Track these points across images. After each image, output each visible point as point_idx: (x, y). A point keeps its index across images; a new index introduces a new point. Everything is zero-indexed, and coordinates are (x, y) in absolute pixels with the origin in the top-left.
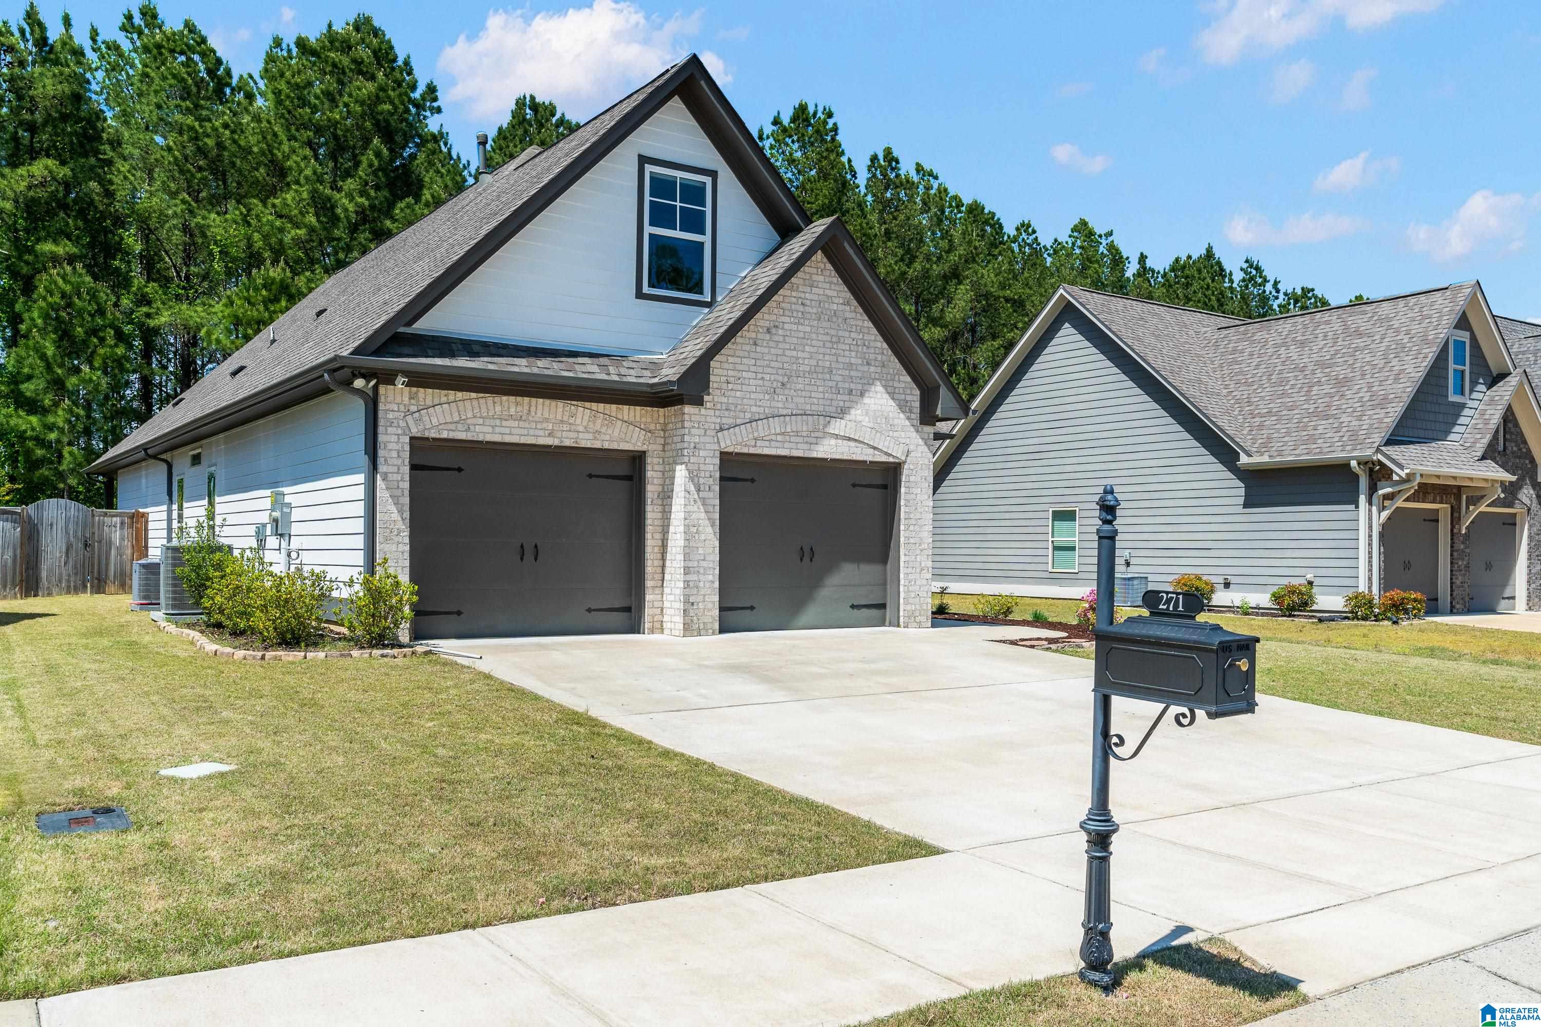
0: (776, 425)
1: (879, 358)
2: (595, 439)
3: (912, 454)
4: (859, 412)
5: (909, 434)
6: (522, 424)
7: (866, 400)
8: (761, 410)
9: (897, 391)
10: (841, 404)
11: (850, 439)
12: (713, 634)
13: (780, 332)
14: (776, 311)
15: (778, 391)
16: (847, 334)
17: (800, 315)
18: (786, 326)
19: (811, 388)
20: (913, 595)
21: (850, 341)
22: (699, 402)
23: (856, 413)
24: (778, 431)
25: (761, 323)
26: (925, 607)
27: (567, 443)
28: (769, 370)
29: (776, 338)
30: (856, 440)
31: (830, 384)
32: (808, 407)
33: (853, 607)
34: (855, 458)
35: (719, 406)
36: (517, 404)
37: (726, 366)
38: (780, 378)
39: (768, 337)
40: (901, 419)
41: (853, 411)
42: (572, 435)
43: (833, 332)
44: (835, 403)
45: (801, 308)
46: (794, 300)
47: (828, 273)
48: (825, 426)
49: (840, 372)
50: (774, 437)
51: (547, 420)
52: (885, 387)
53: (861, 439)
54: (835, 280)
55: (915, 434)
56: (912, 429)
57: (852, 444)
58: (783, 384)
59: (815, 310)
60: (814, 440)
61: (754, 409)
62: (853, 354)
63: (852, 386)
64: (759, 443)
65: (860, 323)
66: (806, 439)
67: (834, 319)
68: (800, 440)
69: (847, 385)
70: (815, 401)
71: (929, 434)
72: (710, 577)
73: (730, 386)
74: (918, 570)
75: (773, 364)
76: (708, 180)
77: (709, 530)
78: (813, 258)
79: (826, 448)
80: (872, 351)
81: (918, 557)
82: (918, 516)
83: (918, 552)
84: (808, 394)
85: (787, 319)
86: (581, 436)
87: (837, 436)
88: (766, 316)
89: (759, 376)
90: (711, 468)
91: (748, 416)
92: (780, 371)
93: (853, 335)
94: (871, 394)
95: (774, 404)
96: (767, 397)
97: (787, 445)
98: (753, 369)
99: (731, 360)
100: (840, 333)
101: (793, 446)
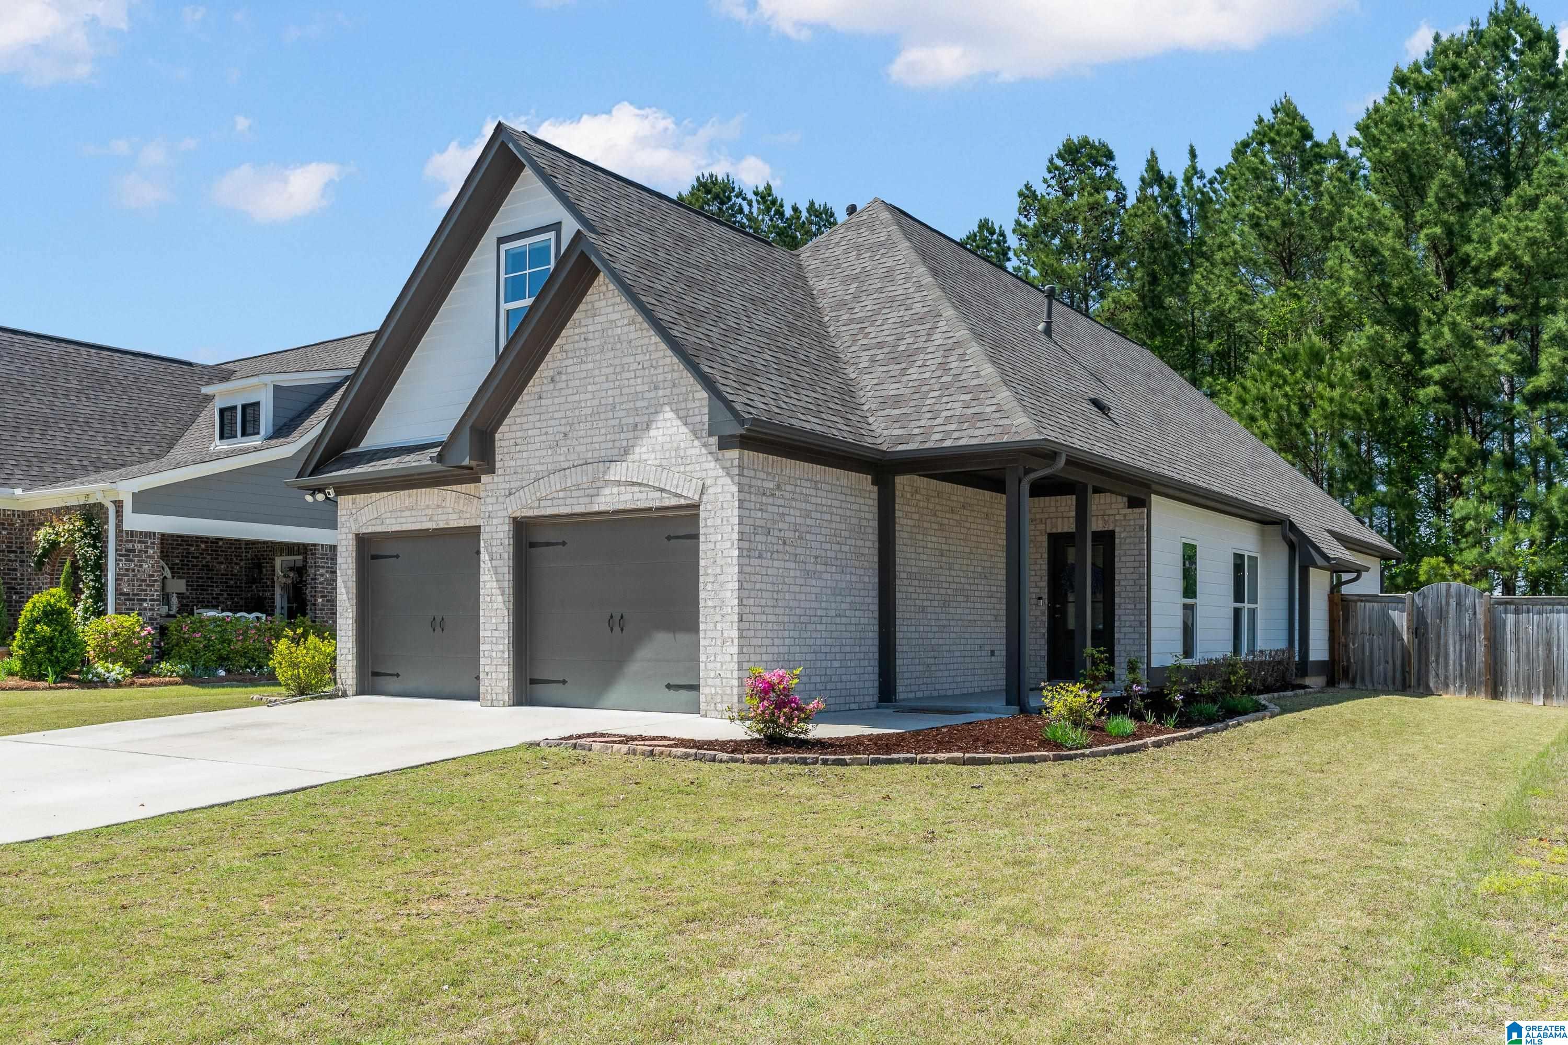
0: (556, 482)
1: (669, 376)
2: (460, 518)
3: (710, 491)
4: (644, 449)
5: (705, 466)
6: (414, 513)
7: (653, 433)
8: (544, 467)
9: (691, 413)
10: (625, 443)
11: (633, 484)
12: (504, 706)
13: (564, 377)
14: (559, 356)
15: (561, 443)
16: (631, 359)
17: (583, 353)
18: (570, 370)
19: (592, 432)
20: (712, 674)
21: (635, 366)
22: (492, 470)
23: (641, 451)
24: (558, 488)
25: (546, 374)
26: (729, 692)
27: (442, 525)
28: (552, 423)
29: (559, 386)
30: (640, 484)
31: (613, 422)
32: (590, 455)
33: (669, 686)
34: (639, 505)
35: (508, 471)
36: (409, 496)
37: (514, 428)
38: (563, 429)
39: (551, 387)
40: (696, 450)
41: (637, 450)
42: (444, 517)
43: (617, 362)
44: (617, 444)
45: (583, 345)
46: (577, 338)
47: (610, 294)
48: (605, 473)
49: (624, 407)
50: (555, 495)
51: (428, 507)
52: (676, 411)
53: (645, 482)
54: (618, 300)
55: (712, 464)
56: (710, 458)
57: (636, 489)
58: (565, 435)
59: (598, 342)
60: (594, 492)
61: (538, 468)
62: (639, 381)
63: (637, 419)
64: (543, 503)
65: (646, 341)
66: (587, 492)
67: (618, 346)
68: (581, 493)
69: (631, 420)
70: (597, 446)
71: (732, 460)
72: (501, 647)
73: (518, 448)
74: (719, 642)
75: (557, 415)
76: (551, 235)
77: (500, 599)
78: (596, 283)
79: (608, 499)
80: (660, 370)
81: (719, 625)
82: (718, 570)
83: (718, 618)
84: (589, 440)
85: (570, 362)
86: (451, 517)
87: (619, 483)
88: (551, 365)
89: (544, 431)
90: (501, 535)
91: (533, 475)
92: (563, 421)
93: (639, 358)
94: (659, 424)
95: (557, 458)
96: (550, 452)
97: (569, 501)
98: (538, 425)
99: (518, 420)
100: (625, 360)
101: (575, 501)
